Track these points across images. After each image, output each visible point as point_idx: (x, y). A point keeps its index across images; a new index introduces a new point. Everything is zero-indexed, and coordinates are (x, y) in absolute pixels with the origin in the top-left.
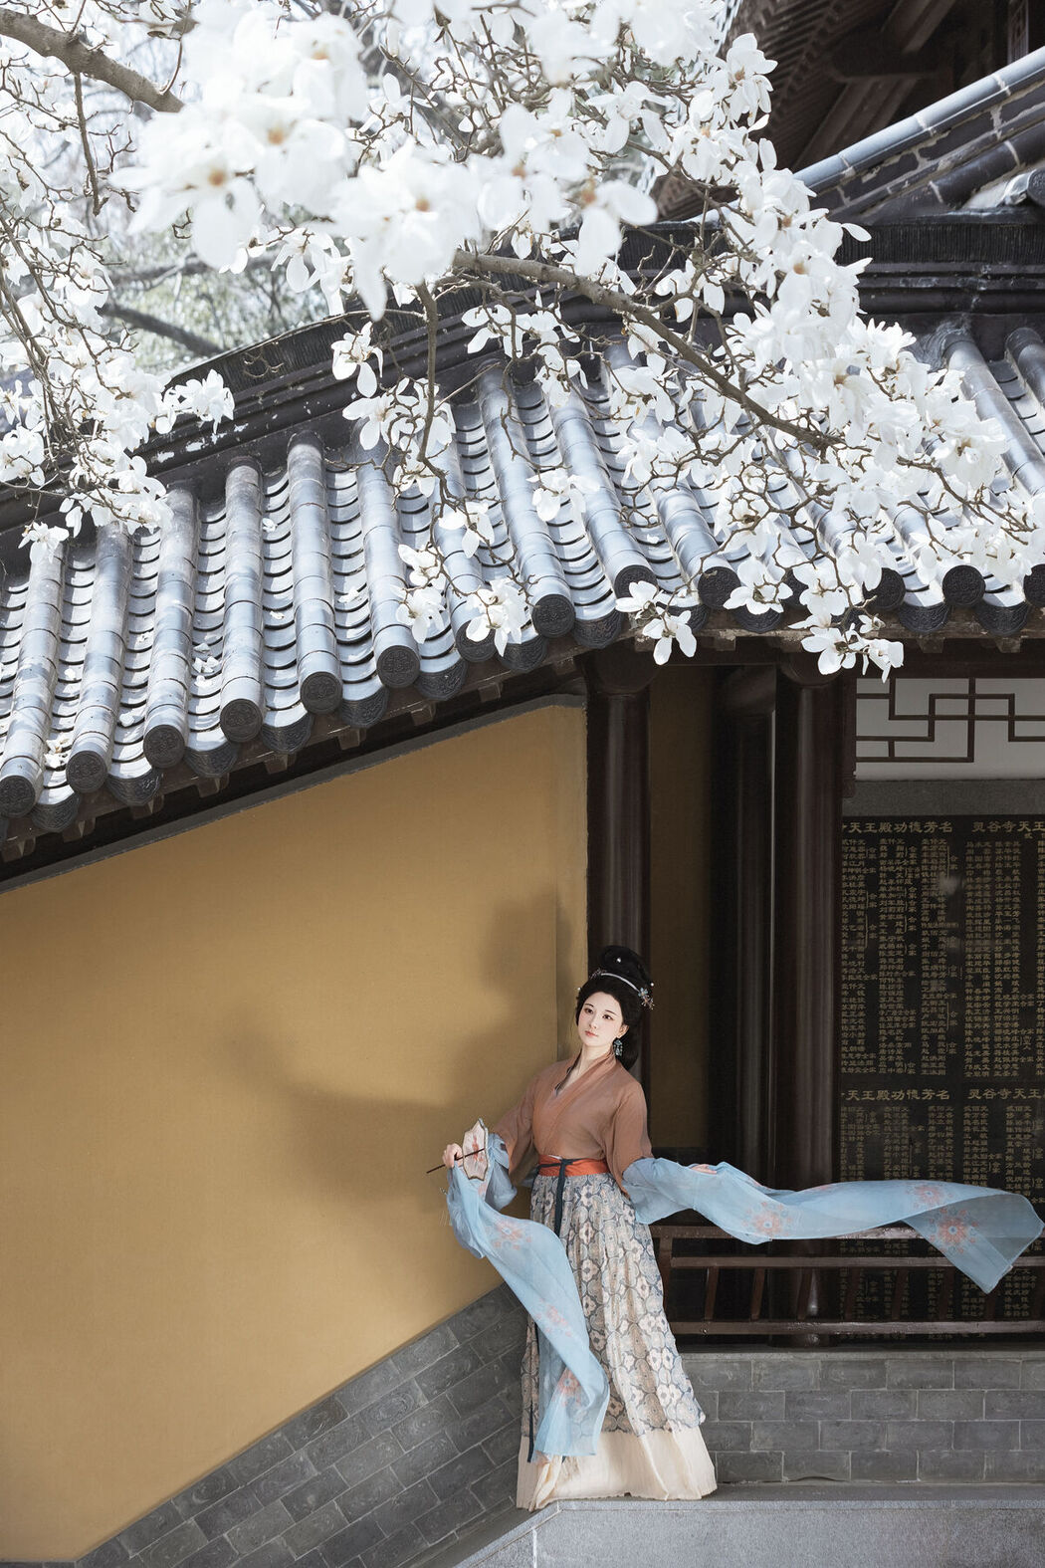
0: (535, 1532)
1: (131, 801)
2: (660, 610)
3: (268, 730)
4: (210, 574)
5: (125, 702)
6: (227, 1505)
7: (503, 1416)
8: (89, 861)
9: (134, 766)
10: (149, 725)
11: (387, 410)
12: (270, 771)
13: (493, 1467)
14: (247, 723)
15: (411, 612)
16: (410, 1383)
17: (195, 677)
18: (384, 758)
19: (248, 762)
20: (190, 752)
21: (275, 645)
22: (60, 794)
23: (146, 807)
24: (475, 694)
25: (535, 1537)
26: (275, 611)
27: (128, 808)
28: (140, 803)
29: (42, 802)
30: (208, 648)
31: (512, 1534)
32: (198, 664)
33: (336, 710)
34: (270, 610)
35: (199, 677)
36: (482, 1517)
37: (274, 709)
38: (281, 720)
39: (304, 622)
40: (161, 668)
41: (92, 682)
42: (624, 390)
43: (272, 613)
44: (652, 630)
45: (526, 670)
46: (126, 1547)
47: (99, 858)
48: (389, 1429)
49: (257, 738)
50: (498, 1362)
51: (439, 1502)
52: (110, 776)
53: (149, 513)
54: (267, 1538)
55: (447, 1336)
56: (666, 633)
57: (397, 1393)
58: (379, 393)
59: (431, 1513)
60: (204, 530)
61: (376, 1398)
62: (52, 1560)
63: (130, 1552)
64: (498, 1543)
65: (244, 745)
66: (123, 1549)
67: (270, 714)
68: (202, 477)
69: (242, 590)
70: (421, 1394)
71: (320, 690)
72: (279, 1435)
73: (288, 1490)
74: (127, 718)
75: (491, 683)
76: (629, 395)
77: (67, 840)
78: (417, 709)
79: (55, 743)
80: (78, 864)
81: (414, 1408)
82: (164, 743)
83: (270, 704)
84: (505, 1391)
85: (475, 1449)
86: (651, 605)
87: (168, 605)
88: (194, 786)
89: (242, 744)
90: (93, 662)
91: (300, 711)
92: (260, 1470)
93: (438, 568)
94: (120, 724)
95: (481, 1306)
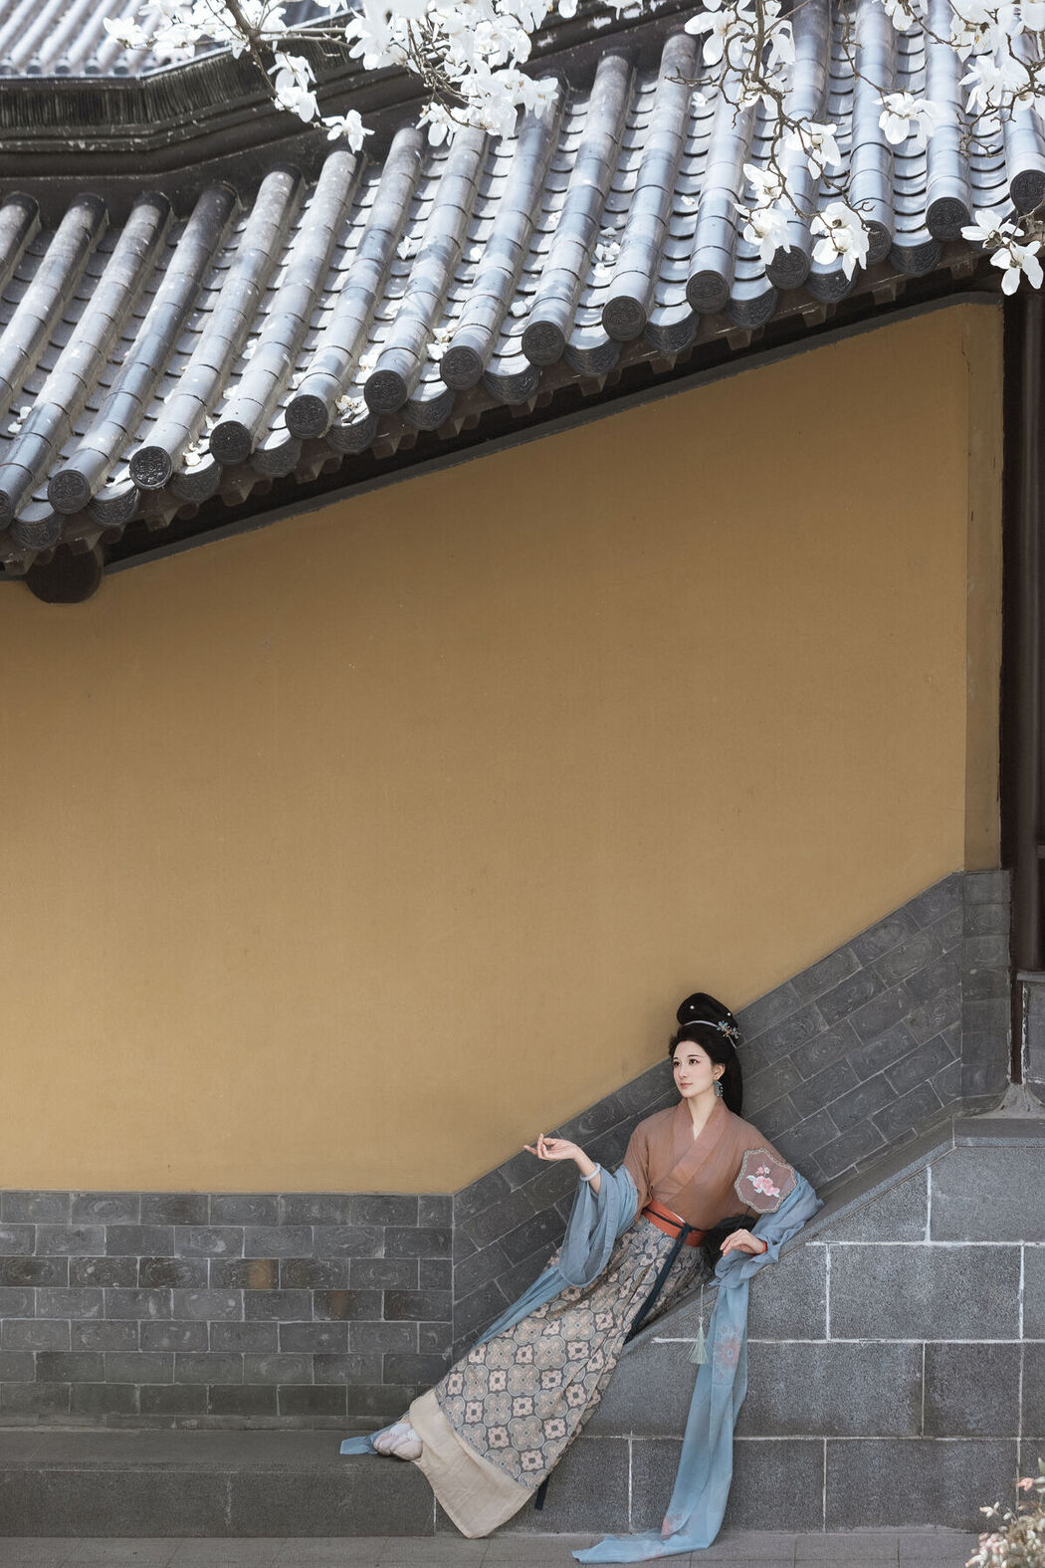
0: (929, 1170)
1: (509, 400)
2: (1006, 240)
3: (652, 329)
4: (634, 149)
5: (520, 288)
6: (615, 1136)
7: (906, 1043)
8: (479, 454)
9: (513, 363)
10: (535, 319)
11: (728, 26)
12: (656, 370)
13: (896, 1096)
14: (630, 321)
15: (757, 232)
16: (810, 1007)
17: (594, 265)
18: (791, 353)
19: (632, 360)
20: (570, 350)
21: (679, 233)
22: (434, 388)
23: (525, 405)
24: (870, 296)
25: (930, 1174)
26: (686, 195)
27: (507, 406)
28: (518, 402)
29: (415, 398)
30: (614, 232)
31: (905, 1172)
32: (600, 250)
33: (724, 309)
34: (681, 194)
35: (599, 265)
36: (883, 1150)
37: (663, 306)
38: (666, 318)
39: (706, 213)
40: (559, 253)
41: (489, 264)
42: (961, 18)
43: (683, 198)
44: (1000, 260)
45: (920, 274)
46: (506, 1179)
47: (491, 451)
48: (788, 1056)
49: (641, 337)
50: (902, 986)
51: (839, 1134)
52: (487, 373)
53: (489, 120)
55: (849, 957)
56: (1014, 263)
57: (797, 1018)
58: (722, 8)
59: (830, 1146)
60: (636, 102)
61: (774, 1023)
62: (428, 1193)
63: (512, 1185)
64: (890, 1181)
65: (627, 344)
66: (505, 1182)
67: (657, 311)
68: (640, 45)
69: (655, 172)
70: (821, 1019)
71: (707, 289)
74: (518, 308)
75: (887, 286)
76: (967, 22)
77: (442, 437)
78: (807, 310)
79: (440, 332)
80: (469, 457)
81: (814, 1034)
82: (543, 340)
83: (658, 300)
84: (909, 1016)
85: (877, 1077)
86: (997, 234)
87: (582, 180)
88: (577, 384)
89: (625, 342)
90: (494, 245)
91: (686, 310)
93: (781, 189)
94: (511, 314)
95: (886, 927)
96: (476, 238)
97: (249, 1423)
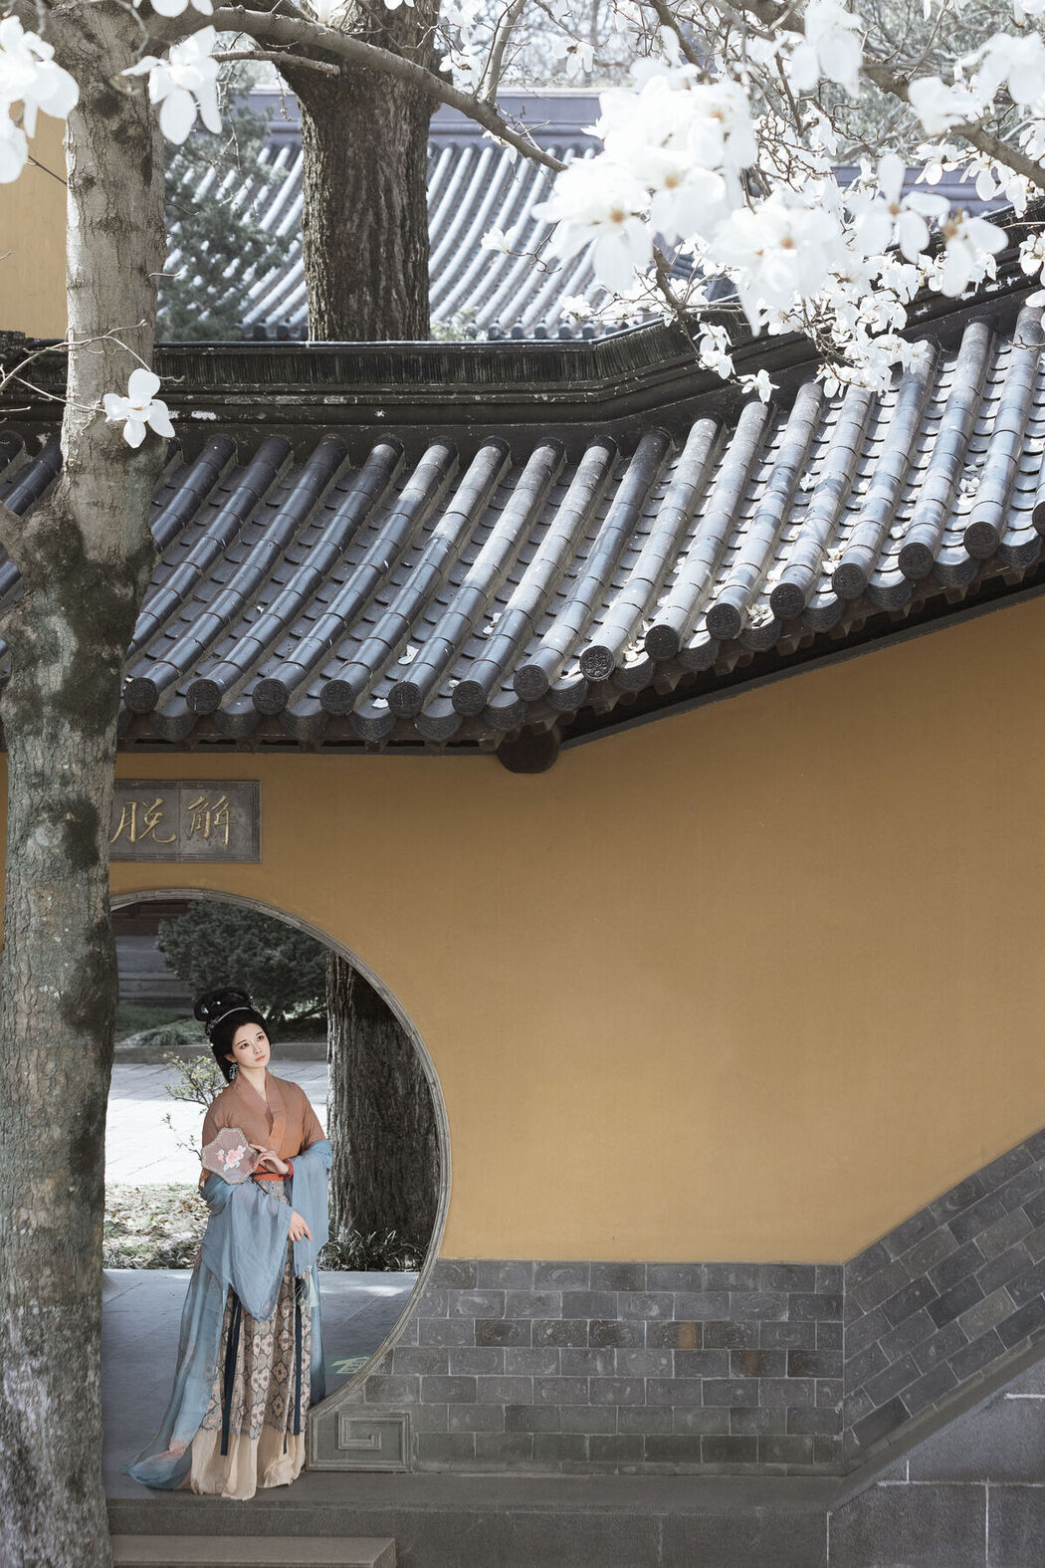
1: (888, 608)
3: (1004, 548)
4: (993, 400)
5: (898, 515)
6: (976, 1212)
8: (867, 651)
9: (890, 576)
10: (909, 541)
12: (1008, 582)
14: (987, 543)
17: (959, 496)
19: (989, 574)
20: (937, 566)
21: (1027, 469)
22: (826, 597)
23: (901, 612)
26: (1035, 438)
27: (886, 612)
28: (896, 609)
29: (811, 606)
30: (976, 469)
32: (964, 484)
34: (1031, 437)
35: (963, 496)
37: (1013, 530)
38: (1017, 540)
40: (931, 483)
41: (874, 495)
43: (1033, 440)
46: (888, 1251)
47: (876, 649)
49: (995, 556)
52: (870, 585)
54: (1011, 1244)
60: (995, 361)
62: (824, 1263)
63: (891, 1256)
65: (984, 561)
66: (886, 1254)
67: (1009, 534)
68: (999, 314)
69: (1009, 419)
72: (1022, 1147)
73: (1029, 1197)
74: (897, 532)
77: (834, 638)
79: (833, 552)
82: (916, 558)
83: (1010, 525)
87: (950, 424)
88: (944, 594)
89: (982, 559)
90: (877, 479)
91: (1033, 533)
92: (1006, 1178)
94: (891, 537)
96: (863, 474)
97: (677, 1470)
